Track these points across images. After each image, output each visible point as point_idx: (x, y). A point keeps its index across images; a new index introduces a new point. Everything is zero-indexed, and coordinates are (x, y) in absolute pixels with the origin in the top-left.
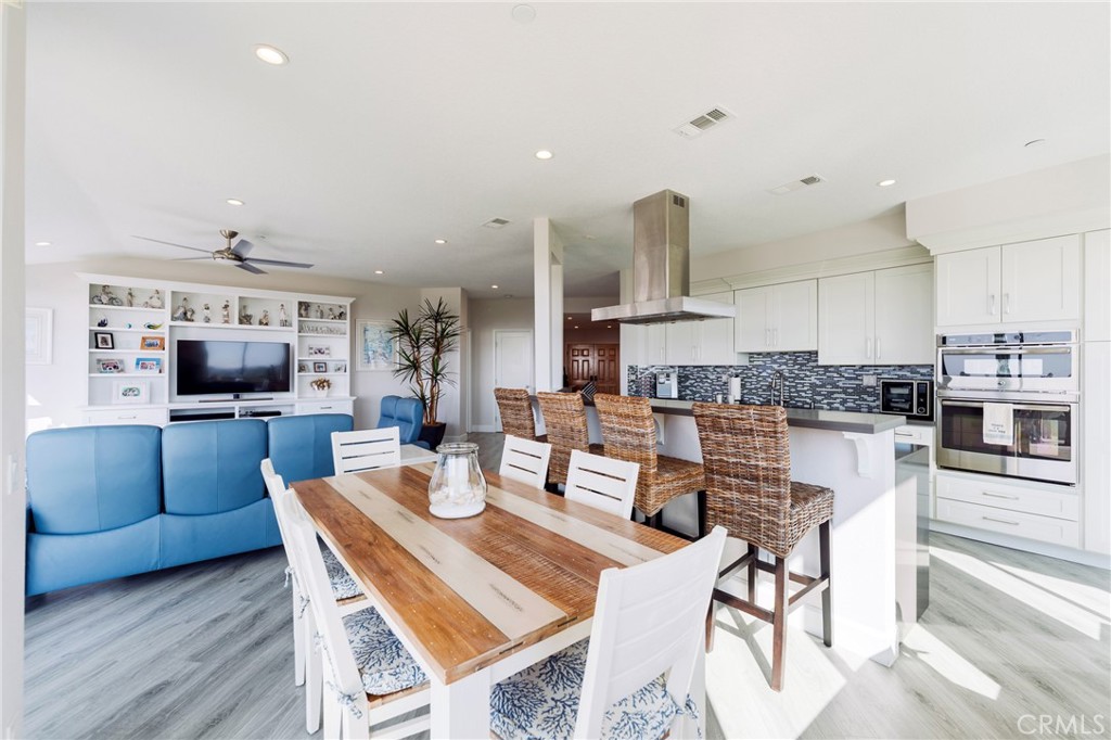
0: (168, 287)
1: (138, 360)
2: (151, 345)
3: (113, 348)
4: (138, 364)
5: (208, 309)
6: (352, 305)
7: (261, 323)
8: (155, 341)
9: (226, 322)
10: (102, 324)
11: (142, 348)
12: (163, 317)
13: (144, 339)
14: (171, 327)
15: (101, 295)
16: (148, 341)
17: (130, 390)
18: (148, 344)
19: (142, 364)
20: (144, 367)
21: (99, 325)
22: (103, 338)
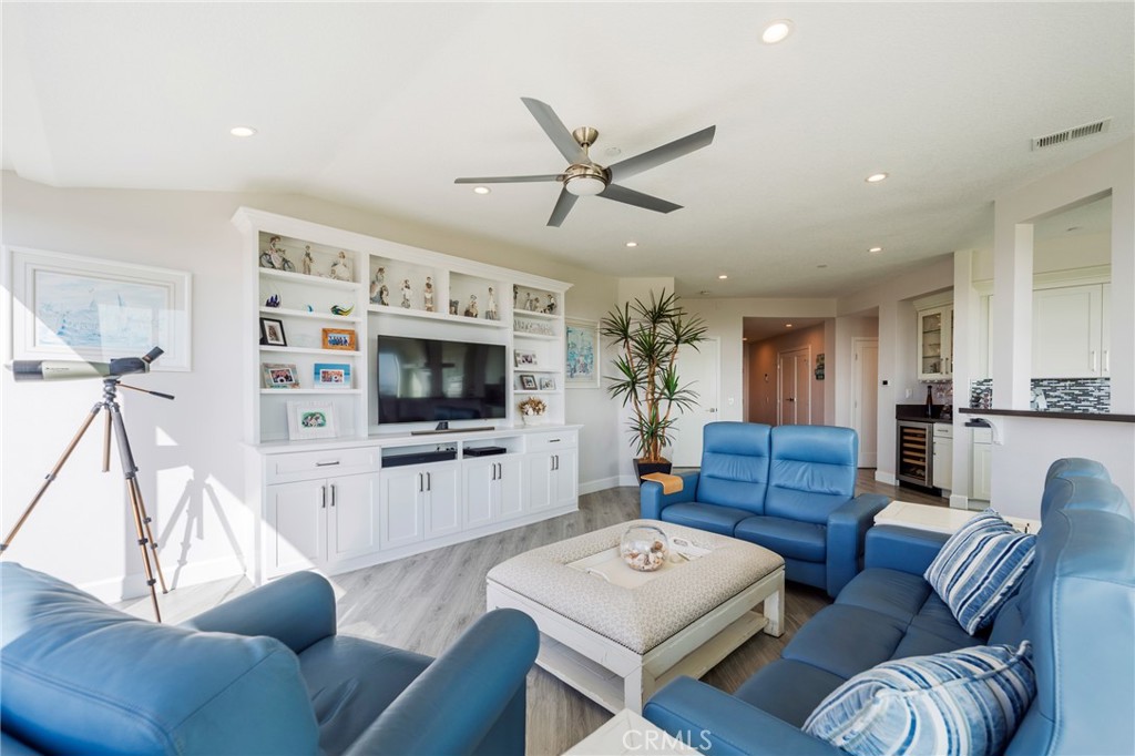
0: (363, 246)
1: (317, 367)
2: (337, 343)
3: (285, 345)
4: (317, 373)
5: (408, 287)
6: (567, 293)
7: (468, 313)
8: (342, 336)
9: (429, 309)
10: (273, 303)
11: (325, 346)
12: (358, 297)
13: (325, 332)
14: (370, 313)
15: (272, 250)
16: (333, 336)
17: (312, 415)
18: (333, 340)
19: (323, 373)
20: (327, 378)
21: (268, 304)
22: (271, 328)
